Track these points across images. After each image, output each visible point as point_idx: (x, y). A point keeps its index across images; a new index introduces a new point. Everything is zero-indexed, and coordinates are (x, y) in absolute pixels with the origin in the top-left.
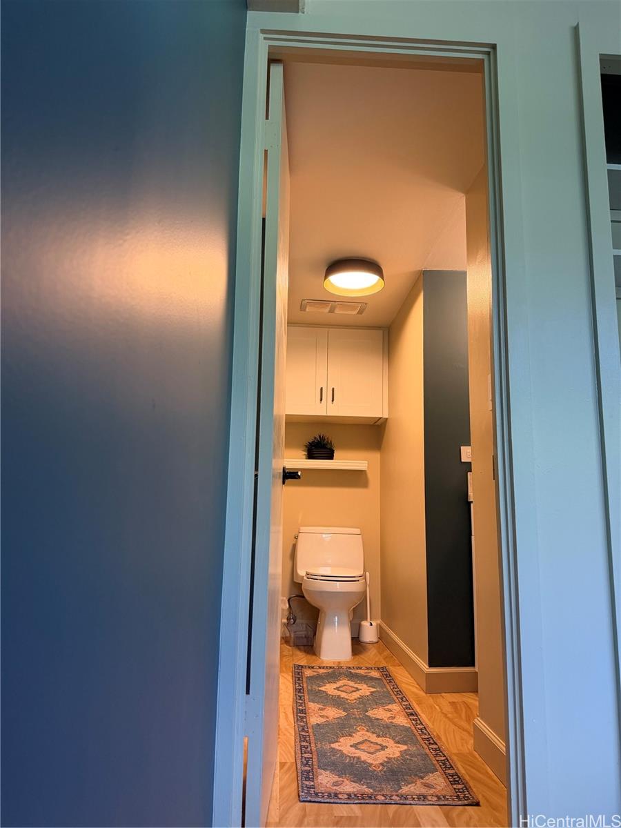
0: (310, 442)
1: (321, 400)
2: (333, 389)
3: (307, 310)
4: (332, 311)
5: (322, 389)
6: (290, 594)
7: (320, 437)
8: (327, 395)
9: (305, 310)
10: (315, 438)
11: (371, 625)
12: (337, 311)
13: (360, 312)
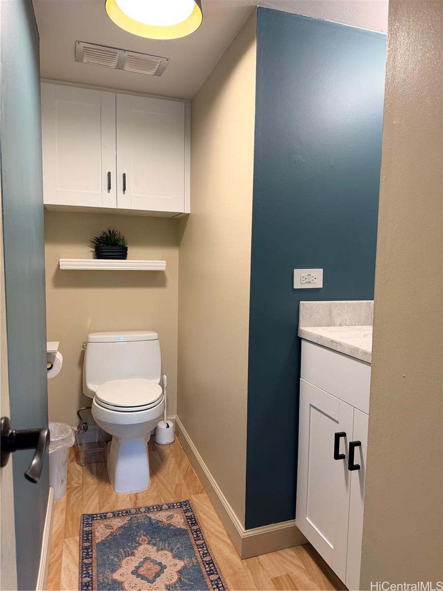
0: (98, 237)
1: (109, 188)
2: (124, 175)
3: (85, 61)
4: (120, 67)
5: (109, 174)
6: (81, 406)
7: (110, 231)
8: (117, 182)
9: (82, 61)
10: (104, 233)
11: (168, 426)
12: (127, 68)
13: (159, 73)
